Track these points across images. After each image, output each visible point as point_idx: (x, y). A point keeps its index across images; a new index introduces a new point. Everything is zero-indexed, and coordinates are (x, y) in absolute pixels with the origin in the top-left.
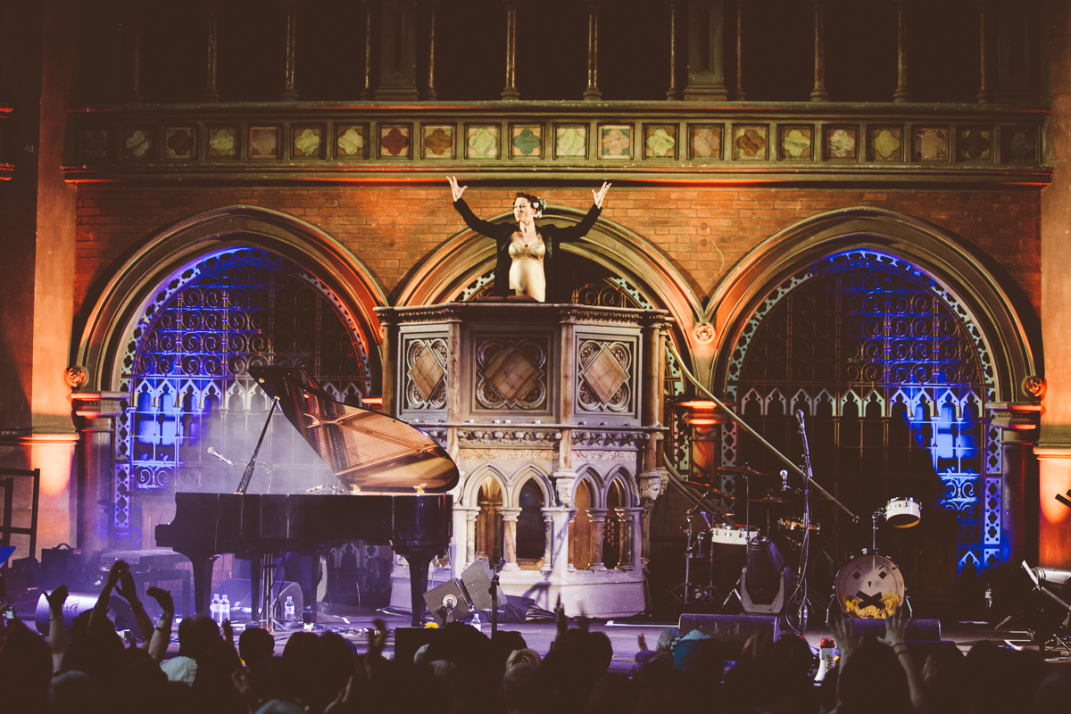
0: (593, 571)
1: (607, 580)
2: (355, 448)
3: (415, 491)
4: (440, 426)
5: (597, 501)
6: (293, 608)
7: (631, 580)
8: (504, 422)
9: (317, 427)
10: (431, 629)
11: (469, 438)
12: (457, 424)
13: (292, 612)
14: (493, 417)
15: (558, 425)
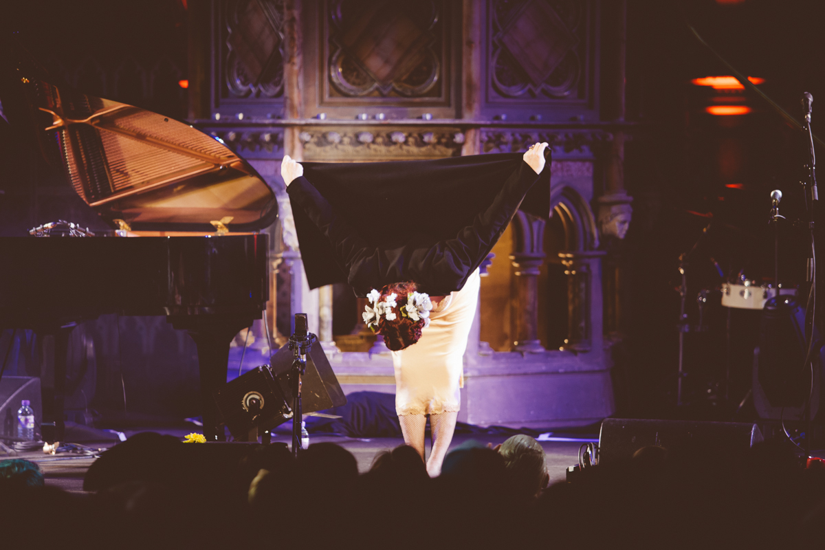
0: (521, 353)
1: (544, 368)
2: (122, 162)
3: (214, 229)
4: (274, 125)
5: (527, 241)
6: (31, 418)
7: (586, 367)
8: (374, 118)
9: (60, 129)
10: (195, 445)
11: (319, 144)
12: (297, 122)
13: (31, 426)
14: (356, 110)
15: (457, 122)
